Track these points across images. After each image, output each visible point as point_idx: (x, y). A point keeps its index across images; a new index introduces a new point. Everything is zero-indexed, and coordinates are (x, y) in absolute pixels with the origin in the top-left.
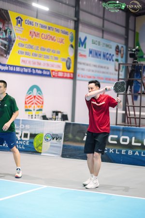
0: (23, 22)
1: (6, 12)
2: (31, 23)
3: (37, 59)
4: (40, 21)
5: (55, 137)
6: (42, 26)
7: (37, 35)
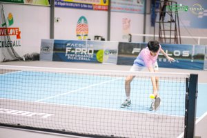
5: (112, 52)
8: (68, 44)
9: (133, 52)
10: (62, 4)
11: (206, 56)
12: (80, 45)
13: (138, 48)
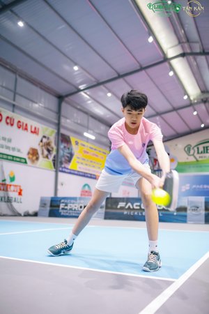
0: (79, 144)
1: (69, 137)
2: (84, 145)
3: (88, 167)
4: (89, 145)
6: (91, 148)
7: (88, 153)
8: (63, 201)
9: (119, 207)
10: (67, 171)
11: (189, 208)
12: (72, 201)
13: (123, 202)
